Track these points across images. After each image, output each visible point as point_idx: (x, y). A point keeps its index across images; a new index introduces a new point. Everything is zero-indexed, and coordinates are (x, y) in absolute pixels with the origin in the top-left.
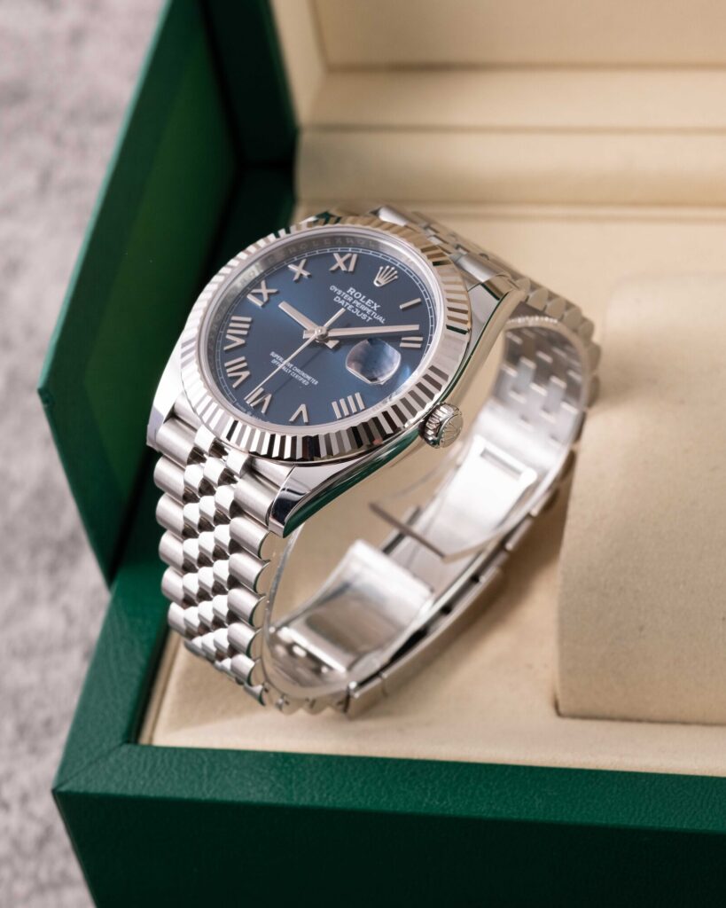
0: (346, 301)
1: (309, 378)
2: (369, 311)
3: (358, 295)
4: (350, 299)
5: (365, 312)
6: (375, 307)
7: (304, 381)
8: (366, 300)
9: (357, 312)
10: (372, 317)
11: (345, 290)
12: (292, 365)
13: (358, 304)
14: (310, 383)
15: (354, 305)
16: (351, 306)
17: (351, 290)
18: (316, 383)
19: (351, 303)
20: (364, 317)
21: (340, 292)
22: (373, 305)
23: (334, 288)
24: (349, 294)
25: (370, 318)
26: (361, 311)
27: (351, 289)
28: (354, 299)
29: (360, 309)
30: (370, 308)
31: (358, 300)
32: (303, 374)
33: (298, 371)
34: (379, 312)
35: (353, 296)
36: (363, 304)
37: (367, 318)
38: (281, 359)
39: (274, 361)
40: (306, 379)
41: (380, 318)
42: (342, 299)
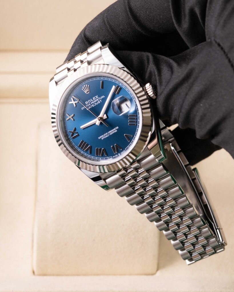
2: (97, 100)
3: (89, 101)
5: (97, 101)
6: (97, 97)
8: (92, 99)
9: (96, 104)
10: (100, 99)
11: (85, 105)
12: (107, 133)
13: (93, 102)
14: (117, 129)
15: (93, 104)
16: (93, 105)
18: (118, 127)
19: (91, 105)
21: (85, 107)
22: (96, 98)
23: (83, 108)
24: (87, 104)
25: (101, 100)
26: (96, 102)
27: (86, 102)
28: (90, 103)
30: (96, 99)
31: (91, 102)
32: (112, 131)
33: (110, 132)
34: (99, 96)
35: (89, 103)
36: (94, 100)
37: (100, 101)
38: (103, 136)
39: (102, 139)
40: (114, 130)
41: (102, 97)
42: (88, 107)
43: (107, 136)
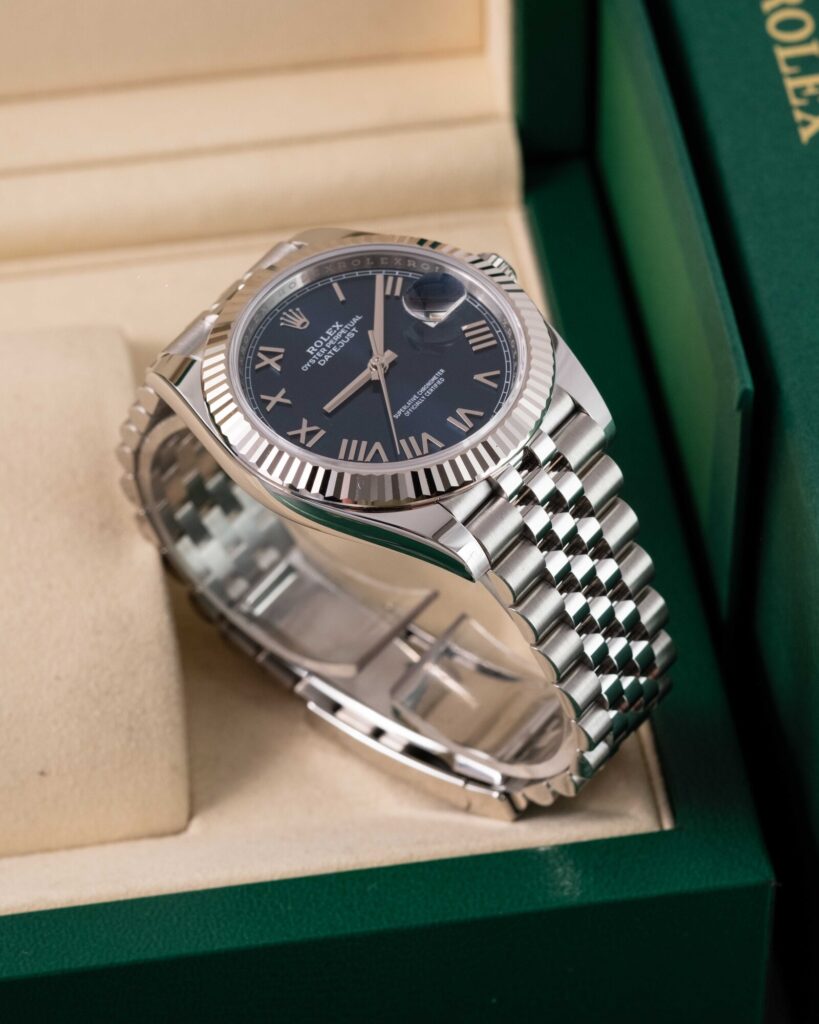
0: (326, 353)
1: (434, 378)
2: (343, 331)
3: (319, 344)
4: (323, 350)
5: (344, 335)
6: (338, 326)
7: (439, 382)
8: (326, 336)
9: (343, 342)
10: (352, 328)
11: (310, 356)
12: (415, 396)
13: (331, 342)
14: (441, 376)
15: (332, 346)
16: (335, 349)
17: (310, 351)
18: (442, 371)
19: (330, 349)
20: (351, 335)
21: (312, 361)
22: (334, 329)
23: (305, 367)
24: (315, 353)
25: (354, 329)
26: (343, 338)
27: (308, 351)
28: (324, 346)
29: (339, 340)
30: (339, 331)
31: (325, 343)
32: (429, 384)
33: (423, 389)
34: (345, 322)
35: (319, 349)
36: (331, 338)
37: (354, 332)
38: (405, 407)
39: (408, 414)
40: (436, 381)
41: (355, 320)
42: (323, 358)
43: (418, 404)
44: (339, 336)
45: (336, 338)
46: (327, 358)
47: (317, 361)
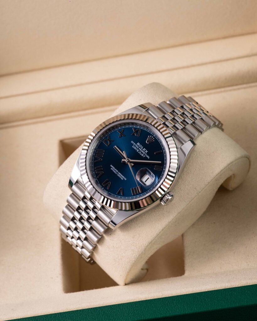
0: (137, 148)
1: (123, 177)
2: (144, 153)
3: (140, 146)
4: (138, 147)
5: (143, 153)
6: (146, 152)
8: (143, 148)
9: (140, 153)
10: (145, 155)
11: (136, 143)
12: (118, 171)
13: (141, 150)
14: (124, 179)
15: (139, 150)
16: (138, 150)
18: (126, 179)
19: (138, 149)
20: (142, 155)
21: (134, 144)
22: (145, 151)
23: (132, 142)
24: (137, 145)
27: (138, 143)
28: (139, 147)
29: (141, 152)
30: (144, 152)
31: (141, 148)
33: (120, 174)
34: (148, 154)
35: (139, 146)
36: (142, 150)
37: (143, 156)
38: (114, 168)
39: (112, 169)
41: (148, 157)
42: (135, 147)
43: (115, 172)
44: (143, 152)
45: (142, 151)
46: (135, 148)
47: (134, 145)
